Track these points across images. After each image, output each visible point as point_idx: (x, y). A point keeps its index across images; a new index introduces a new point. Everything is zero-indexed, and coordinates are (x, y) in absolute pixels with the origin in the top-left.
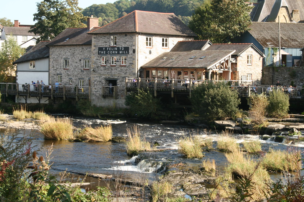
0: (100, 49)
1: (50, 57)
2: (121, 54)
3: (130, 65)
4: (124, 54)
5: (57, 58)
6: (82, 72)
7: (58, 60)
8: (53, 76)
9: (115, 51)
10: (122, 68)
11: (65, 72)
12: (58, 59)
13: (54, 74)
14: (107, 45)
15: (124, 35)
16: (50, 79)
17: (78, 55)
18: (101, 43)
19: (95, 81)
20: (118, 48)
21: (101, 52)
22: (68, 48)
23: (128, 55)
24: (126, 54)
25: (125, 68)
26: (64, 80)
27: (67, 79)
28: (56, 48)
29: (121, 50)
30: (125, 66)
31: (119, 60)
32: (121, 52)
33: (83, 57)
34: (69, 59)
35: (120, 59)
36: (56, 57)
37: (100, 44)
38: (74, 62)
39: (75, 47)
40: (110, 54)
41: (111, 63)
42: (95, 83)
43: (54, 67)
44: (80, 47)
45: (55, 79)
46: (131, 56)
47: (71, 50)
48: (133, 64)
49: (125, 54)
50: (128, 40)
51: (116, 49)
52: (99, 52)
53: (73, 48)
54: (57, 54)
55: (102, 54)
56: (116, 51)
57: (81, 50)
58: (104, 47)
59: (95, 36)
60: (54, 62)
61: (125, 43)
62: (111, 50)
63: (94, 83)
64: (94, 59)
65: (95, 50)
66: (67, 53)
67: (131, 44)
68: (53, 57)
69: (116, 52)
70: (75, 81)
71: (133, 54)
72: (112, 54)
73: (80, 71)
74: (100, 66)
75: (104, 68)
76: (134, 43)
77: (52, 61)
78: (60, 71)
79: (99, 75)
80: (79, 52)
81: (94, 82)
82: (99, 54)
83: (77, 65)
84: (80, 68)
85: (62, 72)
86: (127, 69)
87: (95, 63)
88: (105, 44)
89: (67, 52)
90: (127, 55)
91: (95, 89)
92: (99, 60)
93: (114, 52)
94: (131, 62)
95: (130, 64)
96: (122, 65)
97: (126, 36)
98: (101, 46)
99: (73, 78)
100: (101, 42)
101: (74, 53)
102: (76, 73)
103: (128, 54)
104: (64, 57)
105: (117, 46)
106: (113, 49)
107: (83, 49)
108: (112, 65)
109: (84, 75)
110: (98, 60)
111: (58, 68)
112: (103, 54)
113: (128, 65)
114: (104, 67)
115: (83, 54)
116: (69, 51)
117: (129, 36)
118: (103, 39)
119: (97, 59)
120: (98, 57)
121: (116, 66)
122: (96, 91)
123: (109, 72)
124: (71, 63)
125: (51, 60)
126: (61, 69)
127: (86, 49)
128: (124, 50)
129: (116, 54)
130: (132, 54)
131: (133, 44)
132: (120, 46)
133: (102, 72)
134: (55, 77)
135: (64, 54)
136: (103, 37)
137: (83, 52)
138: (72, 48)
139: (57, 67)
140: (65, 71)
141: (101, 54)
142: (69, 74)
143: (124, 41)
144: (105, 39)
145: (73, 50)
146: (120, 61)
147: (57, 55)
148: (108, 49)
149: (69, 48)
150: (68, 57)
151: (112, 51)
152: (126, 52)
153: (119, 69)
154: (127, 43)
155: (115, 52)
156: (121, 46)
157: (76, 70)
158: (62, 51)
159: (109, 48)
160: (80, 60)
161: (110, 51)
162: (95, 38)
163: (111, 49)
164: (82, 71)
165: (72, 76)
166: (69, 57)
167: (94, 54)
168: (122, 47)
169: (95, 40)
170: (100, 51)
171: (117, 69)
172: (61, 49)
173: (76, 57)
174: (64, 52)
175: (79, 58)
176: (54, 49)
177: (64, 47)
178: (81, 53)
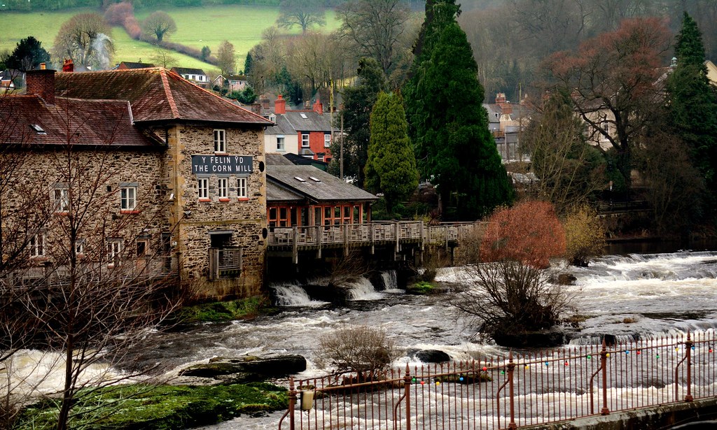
0: (196, 160)
2: (237, 172)
3: (255, 197)
4: (244, 172)
5: (28, 182)
6: (117, 220)
9: (227, 164)
10: (242, 205)
12: (31, 185)
14: (208, 150)
17: (103, 176)
18: (198, 145)
19: (190, 240)
20: (232, 158)
21: (198, 168)
22: (67, 155)
23: (251, 175)
24: (247, 172)
25: (247, 205)
26: (58, 246)
29: (238, 164)
30: (246, 201)
31: (234, 187)
32: (238, 169)
33: (117, 179)
35: (236, 185)
36: (23, 180)
37: (194, 148)
39: (92, 153)
40: (217, 172)
41: (218, 195)
42: (190, 245)
44: (107, 153)
45: (21, 245)
46: (256, 176)
47: (78, 159)
48: (261, 194)
50: (249, 140)
51: (229, 160)
52: (194, 168)
53: (86, 154)
55: (201, 172)
56: (229, 164)
57: (112, 161)
58: (204, 156)
59: (183, 128)
60: (15, 195)
61: (244, 147)
62: (219, 163)
63: (187, 244)
64: (185, 186)
65: (183, 161)
67: (256, 150)
68: (13, 179)
69: (230, 168)
70: (93, 245)
71: (260, 172)
72: (222, 172)
73: (110, 217)
74: (197, 202)
75: (207, 207)
76: (260, 146)
78: (41, 220)
79: (198, 225)
80: (107, 166)
81: (186, 242)
82: (194, 172)
83: (99, 201)
84: (109, 210)
85: (50, 223)
86: (250, 207)
87: (187, 195)
91: (191, 259)
92: (195, 187)
94: (258, 191)
95: (255, 195)
96: (238, 197)
98: (197, 152)
99: (87, 238)
100: (195, 142)
101: (87, 170)
104: (55, 179)
105: (229, 154)
106: (222, 161)
107: (117, 158)
108: (220, 198)
109: (122, 228)
110: (193, 188)
111: (32, 212)
112: (204, 172)
113: (252, 197)
114: (206, 204)
115: (117, 171)
116: (73, 164)
117: (251, 133)
118: (200, 136)
119: (191, 186)
122: (192, 263)
123: (217, 215)
125: (5, 189)
126: (46, 214)
127: (128, 159)
128: (243, 164)
130: (257, 173)
131: (260, 150)
132: (236, 155)
133: (202, 217)
134: (20, 240)
135: (54, 170)
137: (117, 167)
138: (81, 154)
139: (30, 210)
140: (60, 219)
141: (198, 172)
143: (241, 143)
144: (203, 136)
145: (86, 159)
146: (237, 190)
148: (212, 160)
149: (72, 154)
150: (68, 179)
151: (222, 165)
152: (247, 169)
153: (235, 208)
154: (249, 146)
155: (227, 169)
156: (237, 153)
158: (44, 161)
159: (214, 159)
160: (110, 189)
161: (218, 165)
163: (219, 161)
164: (115, 217)
167: (183, 173)
168: (239, 157)
169: (183, 136)
170: (196, 166)
171: (232, 207)
172: (42, 157)
173: (94, 179)
174: (53, 165)
175: (107, 183)
176: (15, 155)
177: (55, 152)
178: (110, 169)
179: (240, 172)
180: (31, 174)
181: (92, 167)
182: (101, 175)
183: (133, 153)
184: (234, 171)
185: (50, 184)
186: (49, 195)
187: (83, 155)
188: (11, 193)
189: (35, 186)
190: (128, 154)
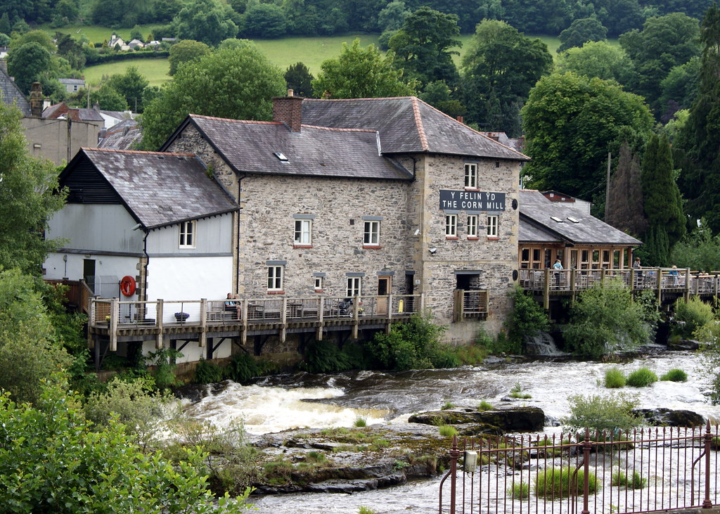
0: (445, 195)
1: (241, 209)
2: (488, 210)
3: (506, 237)
4: (495, 210)
5: (268, 212)
6: (359, 255)
7: (272, 219)
8: (252, 271)
9: (477, 201)
10: (491, 244)
11: (300, 256)
12: (272, 215)
13: (257, 263)
14: (458, 185)
15: (494, 164)
16: (241, 278)
17: (346, 208)
18: (447, 179)
19: (434, 279)
20: (484, 194)
21: (446, 203)
22: (310, 185)
23: (503, 213)
24: (499, 210)
25: (497, 245)
26: (297, 279)
27: (308, 276)
28: (265, 181)
29: (490, 201)
30: (497, 240)
31: (484, 226)
32: (489, 206)
33: (360, 212)
34: (314, 216)
35: (486, 223)
36: (263, 210)
37: (443, 183)
38: (332, 226)
39: (336, 184)
40: (466, 209)
41: (468, 233)
42: (434, 284)
43: (255, 241)
44: (352, 185)
45: (258, 277)
46: (508, 215)
47: (320, 190)
48: (513, 234)
50: (502, 176)
51: (479, 197)
52: (442, 204)
53: (329, 185)
54: (269, 200)
55: (449, 208)
56: (479, 201)
57: (355, 194)
58: (453, 191)
60: (254, 225)
62: (469, 200)
63: (431, 284)
64: (431, 222)
65: (431, 195)
66: (305, 200)
67: (510, 187)
68: (253, 209)
69: (480, 205)
70: (333, 281)
71: (513, 210)
72: (472, 209)
73: (352, 252)
74: (444, 239)
75: (454, 244)
76: (514, 183)
78: (280, 252)
79: (443, 263)
80: (350, 198)
81: (430, 281)
82: (441, 207)
83: (341, 234)
84: (351, 244)
85: (289, 256)
86: (500, 247)
87: (433, 232)
88: (453, 182)
89: (308, 195)
91: (434, 300)
92: (442, 224)
93: (475, 205)
94: (509, 230)
95: (507, 234)
96: (488, 236)
97: (498, 165)
98: (446, 186)
99: (327, 273)
100: (444, 176)
101: (330, 201)
102: (337, 259)
103: (504, 209)
105: (480, 190)
106: (473, 197)
107: (361, 190)
108: (468, 236)
109: (363, 263)
110: (440, 224)
111: (272, 244)
112: (452, 208)
113: (503, 237)
114: (453, 242)
115: (361, 204)
116: (316, 195)
117: (505, 168)
118: (450, 170)
119: (438, 222)
120: (440, 216)
121: (479, 241)
122: (435, 305)
123: (464, 254)
124: (322, 230)
125: (245, 218)
126: (285, 246)
128: (495, 201)
129: (480, 209)
130: (510, 211)
131: (513, 187)
132: (488, 191)
133: (448, 255)
134: (257, 272)
135: (296, 200)
136: (447, 165)
137: (361, 199)
138: (324, 185)
139: (269, 241)
140: (300, 251)
141: (446, 208)
142: (315, 260)
143: (494, 179)
144: (453, 170)
145: (329, 190)
146: (487, 228)
147: (268, 205)
148: (461, 196)
149: (315, 185)
150: (310, 211)
151: (472, 201)
152: (499, 206)
153: (484, 247)
154: (501, 183)
155: (477, 205)
156: (489, 189)
157: (340, 249)
158: (286, 191)
159: (464, 195)
160: (352, 222)
161: (467, 201)
163: (469, 197)
164: (356, 252)
165: (326, 266)
166: (313, 211)
167: (430, 208)
168: (491, 193)
169: (432, 169)
170: (444, 201)
171: (481, 246)
172: (284, 186)
173: (337, 211)
174: (295, 195)
175: (350, 216)
176: (256, 184)
177: (298, 182)
178: (354, 201)
179: (491, 209)
180: (272, 204)
181: (335, 199)
182: (345, 208)
183: (379, 185)
184: (485, 208)
185: (291, 214)
186: (289, 226)
187: (326, 186)
188: (251, 222)
189: (277, 216)
190: (374, 186)
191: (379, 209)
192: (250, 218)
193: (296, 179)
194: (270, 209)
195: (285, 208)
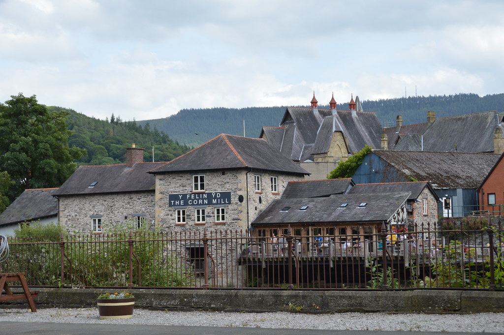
0: (173, 198)
1: (61, 215)
2: (214, 204)
3: (233, 221)
4: (221, 203)
5: (76, 215)
7: (78, 219)
9: (203, 199)
10: (219, 227)
12: (78, 217)
14: (185, 190)
15: (220, 174)
18: (175, 187)
20: (209, 195)
21: (174, 203)
22: (99, 199)
23: (230, 206)
24: (225, 203)
25: (224, 227)
28: (74, 199)
29: (215, 197)
30: (224, 224)
31: (212, 215)
32: (214, 201)
33: (131, 211)
34: (102, 216)
35: (213, 213)
36: (73, 214)
37: (172, 190)
38: (113, 221)
39: (114, 196)
40: (193, 205)
41: (195, 220)
44: (124, 196)
46: (236, 206)
47: (105, 201)
48: (239, 219)
49: (223, 204)
50: (228, 180)
51: (205, 196)
52: (170, 203)
53: (111, 198)
54: (76, 209)
55: (177, 205)
56: (205, 199)
57: (128, 201)
58: (180, 195)
59: (162, 177)
60: (69, 223)
61: (222, 185)
62: (195, 199)
64: (162, 215)
65: (161, 199)
66: (96, 207)
67: (235, 187)
68: (68, 214)
69: (206, 202)
71: (239, 203)
72: (198, 204)
74: (173, 225)
75: (183, 228)
76: (239, 185)
77: (64, 222)
80: (124, 204)
82: (170, 205)
86: (228, 229)
87: (163, 221)
88: (181, 188)
89: (98, 204)
90: (228, 206)
92: (171, 215)
93: (200, 202)
94: (236, 216)
95: (233, 220)
96: (216, 221)
97: (223, 174)
98: (174, 192)
100: (173, 185)
101: (111, 207)
103: (230, 203)
104: (91, 213)
105: (206, 192)
106: (198, 196)
107: (131, 198)
108: (197, 222)
110: (169, 216)
112: (180, 205)
113: (230, 222)
115: (131, 207)
116: (102, 204)
117: (230, 175)
118: (178, 181)
119: (168, 215)
120: (170, 211)
121: (206, 225)
123: (192, 234)
124: (107, 223)
125: (63, 219)
126: (86, 234)
127: (139, 199)
128: (220, 198)
129: (206, 204)
130: (237, 203)
131: (239, 187)
132: (213, 192)
133: (177, 235)
135: (91, 208)
136: (177, 178)
137: (131, 204)
138: (107, 198)
141: (174, 205)
143: (220, 183)
144: (181, 181)
145: (111, 200)
146: (214, 216)
147: (76, 211)
148: (188, 197)
149: (101, 198)
150: (99, 213)
151: (198, 200)
152: (224, 201)
153: (212, 229)
154: (227, 186)
155: (203, 202)
156: (215, 190)
158: (85, 203)
159: (191, 196)
160: (126, 218)
161: (193, 200)
162: (161, 180)
163: (195, 197)
166: (101, 213)
167: (160, 207)
168: (216, 193)
169: (161, 182)
170: (173, 201)
171: (208, 229)
172: (84, 200)
173: (116, 212)
174: (91, 205)
175: (125, 214)
176: (68, 201)
177: (91, 197)
178: (126, 206)
179: (217, 203)
180: (78, 211)
181: (114, 205)
182: (121, 210)
183: (142, 195)
184: (210, 203)
185: (89, 216)
186: (88, 222)
187: (109, 199)
188: (67, 221)
189: (80, 217)
190: (139, 196)
191: (144, 209)
192: (66, 219)
193: (91, 196)
194: (77, 214)
195: (85, 212)
